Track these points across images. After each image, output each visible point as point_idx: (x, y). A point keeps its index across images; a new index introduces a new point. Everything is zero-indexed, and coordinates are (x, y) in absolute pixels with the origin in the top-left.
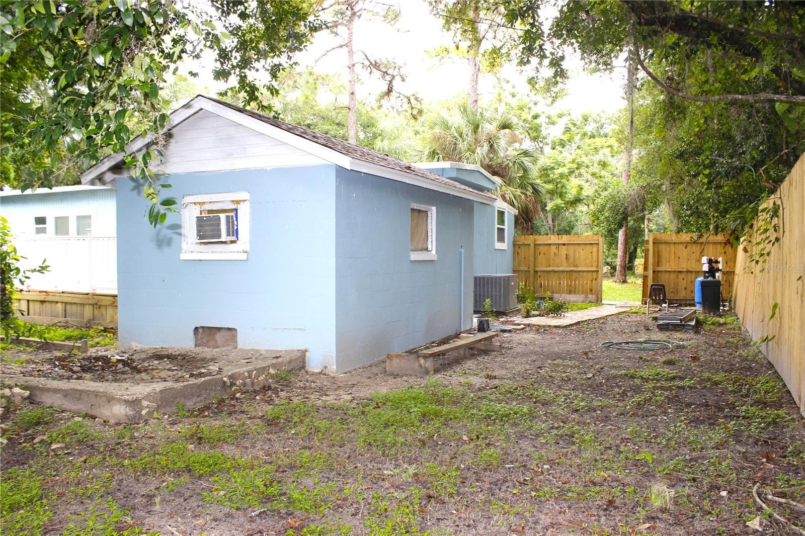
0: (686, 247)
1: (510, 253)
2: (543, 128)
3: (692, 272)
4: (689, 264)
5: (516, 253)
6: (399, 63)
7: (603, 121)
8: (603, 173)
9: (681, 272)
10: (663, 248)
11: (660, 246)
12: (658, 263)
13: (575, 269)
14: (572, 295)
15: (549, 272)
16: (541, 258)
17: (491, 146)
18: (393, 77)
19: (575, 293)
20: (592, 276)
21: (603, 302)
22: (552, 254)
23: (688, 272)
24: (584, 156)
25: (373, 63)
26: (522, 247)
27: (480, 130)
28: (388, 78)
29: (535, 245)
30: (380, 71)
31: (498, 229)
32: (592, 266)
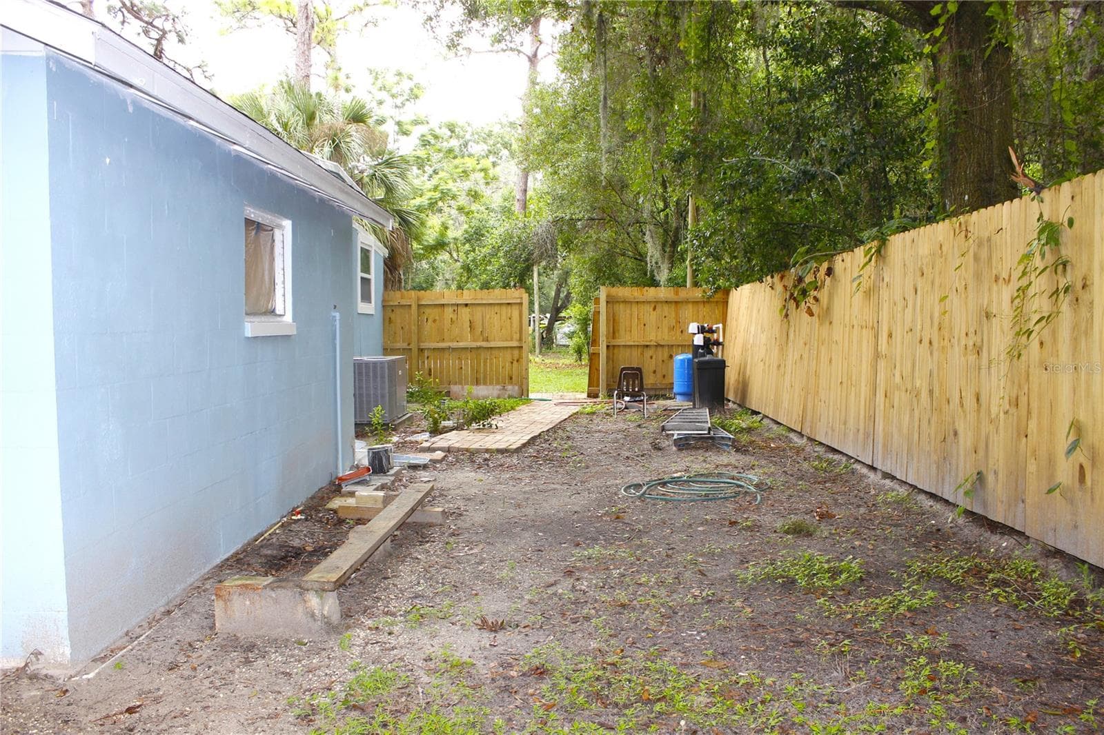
0: (654, 309)
1: (377, 322)
2: (390, 139)
3: (662, 346)
4: (659, 334)
5: (387, 321)
6: (174, 10)
7: (468, 137)
8: (474, 207)
9: (647, 346)
10: (621, 309)
11: (616, 306)
12: (614, 333)
13: (485, 344)
14: (481, 387)
15: (443, 349)
16: (428, 327)
17: (337, 148)
18: (164, 33)
19: (485, 384)
20: (512, 354)
21: (531, 396)
22: (447, 322)
23: (658, 346)
24: (450, 182)
25: (128, 4)
26: (398, 311)
27: (317, 121)
28: (155, 34)
29: (419, 306)
30: (141, 19)
31: (362, 278)
32: (512, 340)
